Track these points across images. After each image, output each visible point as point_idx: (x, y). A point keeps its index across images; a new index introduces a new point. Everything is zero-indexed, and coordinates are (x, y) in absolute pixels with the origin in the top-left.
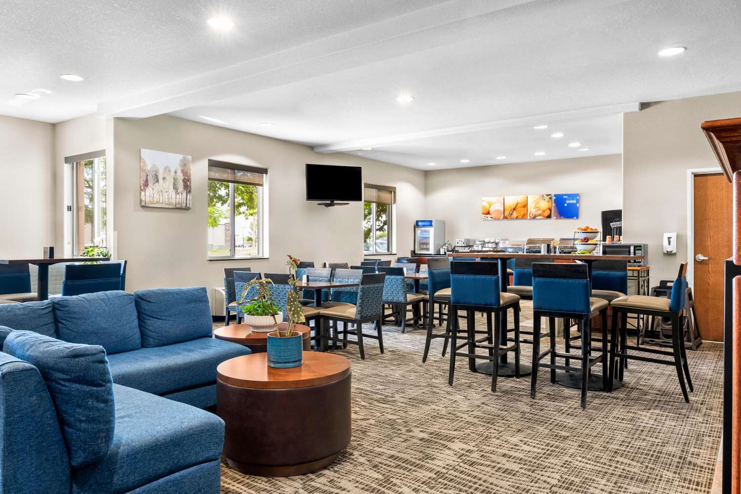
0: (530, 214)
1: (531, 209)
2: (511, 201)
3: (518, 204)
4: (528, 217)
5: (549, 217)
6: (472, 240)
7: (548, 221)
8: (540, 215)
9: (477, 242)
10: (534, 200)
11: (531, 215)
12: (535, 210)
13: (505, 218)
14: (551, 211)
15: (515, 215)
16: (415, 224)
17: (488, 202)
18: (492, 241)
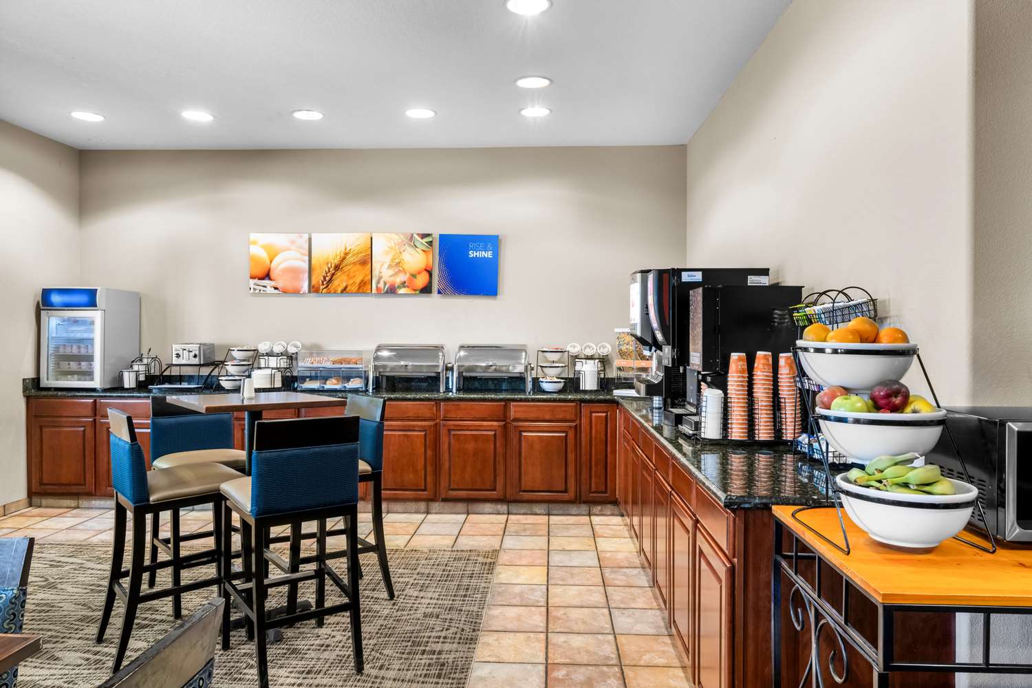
0: (378, 282)
1: (383, 270)
2: (329, 246)
3: (346, 254)
4: (374, 291)
5: (426, 290)
6: (222, 347)
7: (424, 300)
8: (403, 284)
9: (236, 354)
10: (391, 248)
11: (381, 285)
12: (391, 272)
13: (313, 289)
14: (431, 275)
15: (340, 281)
16: (40, 298)
17: (265, 247)
18: (278, 349)
